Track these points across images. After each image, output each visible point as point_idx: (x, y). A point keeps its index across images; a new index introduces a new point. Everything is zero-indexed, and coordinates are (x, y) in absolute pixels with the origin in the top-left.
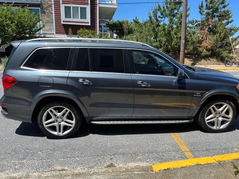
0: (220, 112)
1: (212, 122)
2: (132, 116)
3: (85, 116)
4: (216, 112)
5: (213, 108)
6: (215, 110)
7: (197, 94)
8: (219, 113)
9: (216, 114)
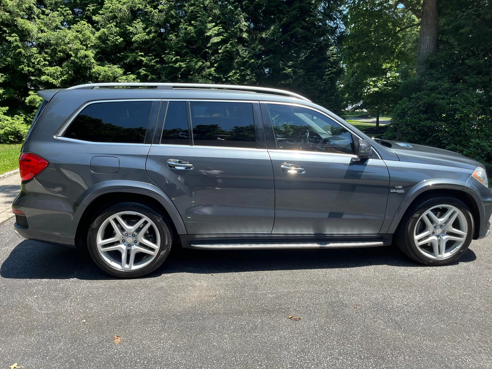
0: (443, 225)
1: (429, 245)
2: (271, 234)
3: (179, 233)
4: (435, 225)
5: (428, 216)
6: (432, 221)
7: (396, 189)
8: (441, 226)
9: (435, 227)
